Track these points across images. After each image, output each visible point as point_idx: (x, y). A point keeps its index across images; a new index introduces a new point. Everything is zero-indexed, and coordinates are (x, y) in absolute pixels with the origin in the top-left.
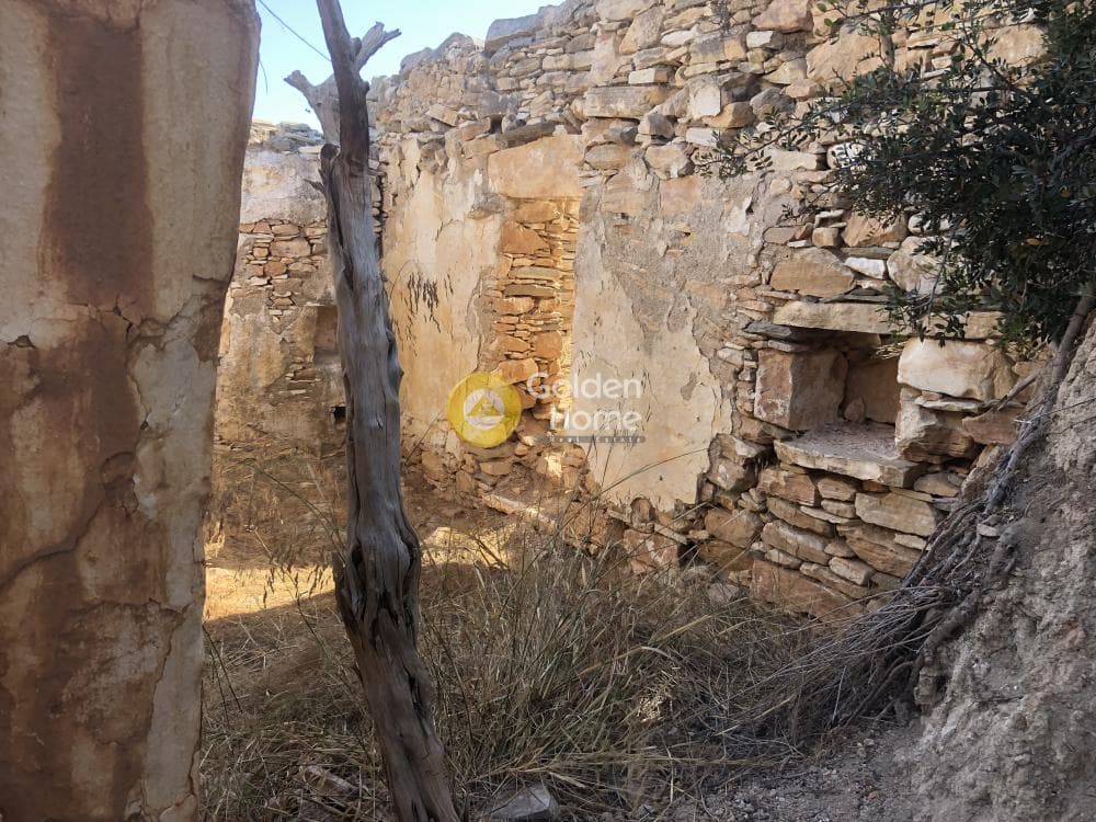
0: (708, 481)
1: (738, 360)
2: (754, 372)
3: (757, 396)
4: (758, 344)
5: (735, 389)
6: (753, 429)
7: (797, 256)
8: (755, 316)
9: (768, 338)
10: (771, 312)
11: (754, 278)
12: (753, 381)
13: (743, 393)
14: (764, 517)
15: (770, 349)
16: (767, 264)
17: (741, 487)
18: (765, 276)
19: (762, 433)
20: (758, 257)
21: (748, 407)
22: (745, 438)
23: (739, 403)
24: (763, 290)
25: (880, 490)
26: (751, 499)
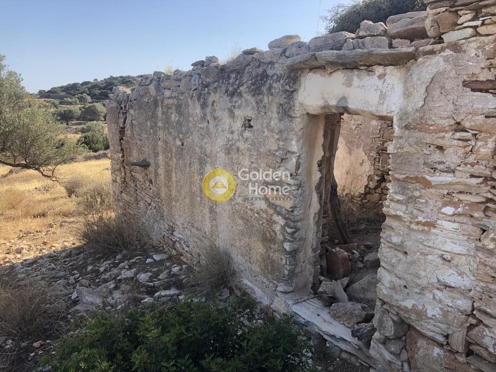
0: (367, 187)
1: (375, 156)
2: (379, 158)
3: (380, 165)
4: (380, 152)
5: (374, 163)
6: (379, 173)
7: (390, 131)
8: (379, 145)
9: (383, 150)
10: (383, 144)
11: (379, 136)
12: (379, 161)
13: (376, 164)
14: (382, 195)
15: (383, 153)
16: (382, 132)
17: (376, 188)
18: (382, 135)
19: (382, 174)
21: (378, 167)
22: (377, 175)
23: (375, 167)
24: (381, 139)
26: (379, 190)
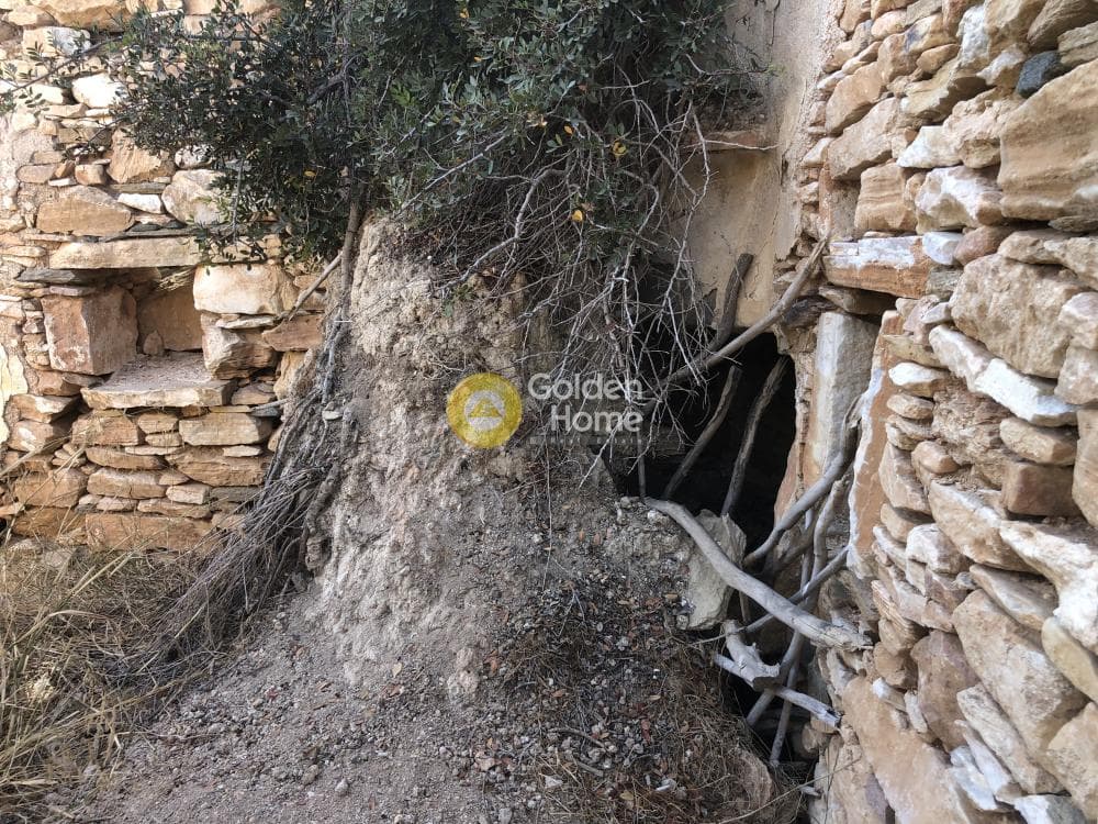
20: (16, 197)
25: (201, 413)
